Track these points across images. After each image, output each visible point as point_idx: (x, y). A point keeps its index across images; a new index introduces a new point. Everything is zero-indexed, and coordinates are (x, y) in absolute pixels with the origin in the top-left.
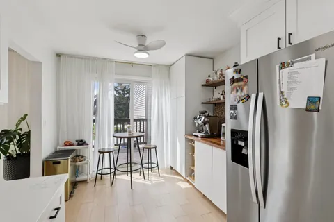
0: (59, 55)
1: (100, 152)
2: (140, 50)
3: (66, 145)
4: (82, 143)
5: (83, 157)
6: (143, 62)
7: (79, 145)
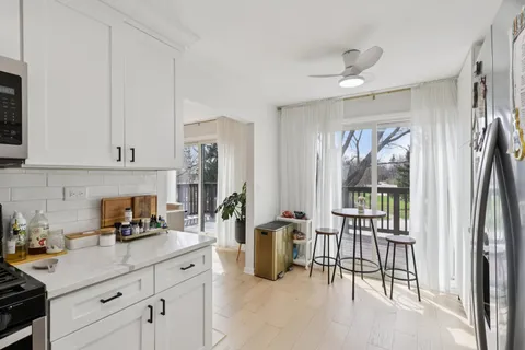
0: (279, 109)
1: (318, 233)
2: (347, 76)
3: (284, 216)
4: (301, 216)
5: (302, 234)
6: (355, 93)
7: (298, 218)
